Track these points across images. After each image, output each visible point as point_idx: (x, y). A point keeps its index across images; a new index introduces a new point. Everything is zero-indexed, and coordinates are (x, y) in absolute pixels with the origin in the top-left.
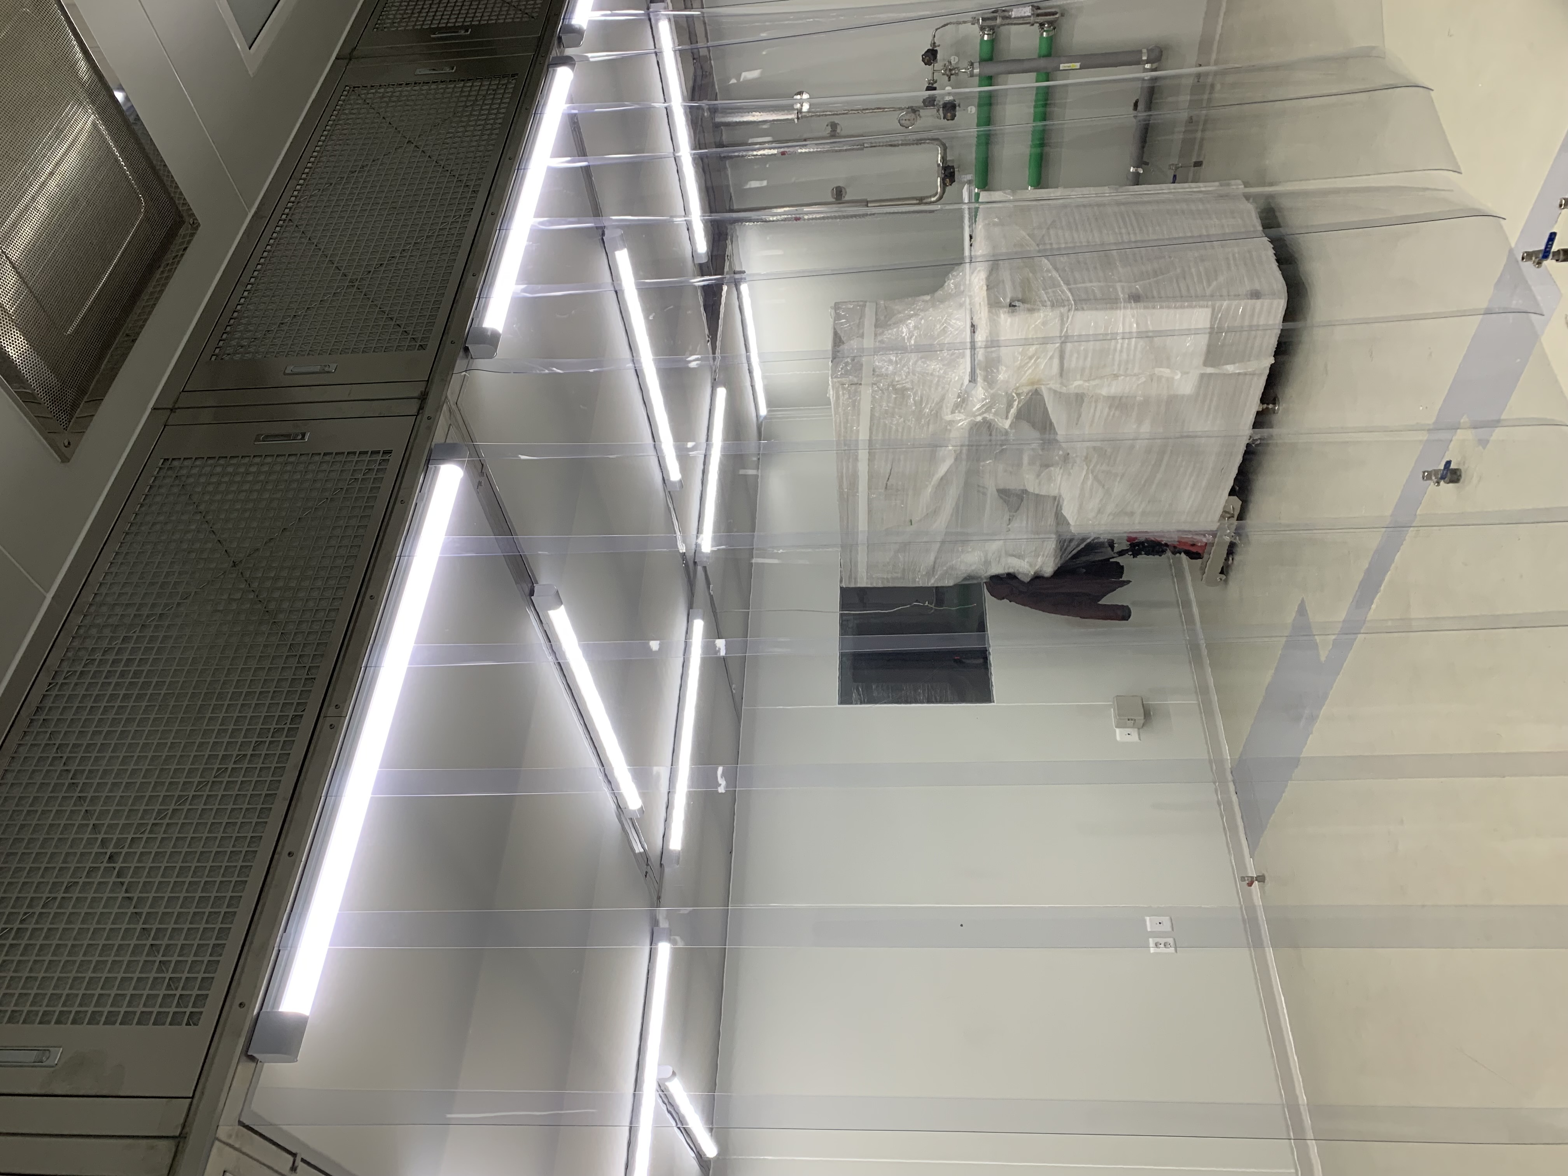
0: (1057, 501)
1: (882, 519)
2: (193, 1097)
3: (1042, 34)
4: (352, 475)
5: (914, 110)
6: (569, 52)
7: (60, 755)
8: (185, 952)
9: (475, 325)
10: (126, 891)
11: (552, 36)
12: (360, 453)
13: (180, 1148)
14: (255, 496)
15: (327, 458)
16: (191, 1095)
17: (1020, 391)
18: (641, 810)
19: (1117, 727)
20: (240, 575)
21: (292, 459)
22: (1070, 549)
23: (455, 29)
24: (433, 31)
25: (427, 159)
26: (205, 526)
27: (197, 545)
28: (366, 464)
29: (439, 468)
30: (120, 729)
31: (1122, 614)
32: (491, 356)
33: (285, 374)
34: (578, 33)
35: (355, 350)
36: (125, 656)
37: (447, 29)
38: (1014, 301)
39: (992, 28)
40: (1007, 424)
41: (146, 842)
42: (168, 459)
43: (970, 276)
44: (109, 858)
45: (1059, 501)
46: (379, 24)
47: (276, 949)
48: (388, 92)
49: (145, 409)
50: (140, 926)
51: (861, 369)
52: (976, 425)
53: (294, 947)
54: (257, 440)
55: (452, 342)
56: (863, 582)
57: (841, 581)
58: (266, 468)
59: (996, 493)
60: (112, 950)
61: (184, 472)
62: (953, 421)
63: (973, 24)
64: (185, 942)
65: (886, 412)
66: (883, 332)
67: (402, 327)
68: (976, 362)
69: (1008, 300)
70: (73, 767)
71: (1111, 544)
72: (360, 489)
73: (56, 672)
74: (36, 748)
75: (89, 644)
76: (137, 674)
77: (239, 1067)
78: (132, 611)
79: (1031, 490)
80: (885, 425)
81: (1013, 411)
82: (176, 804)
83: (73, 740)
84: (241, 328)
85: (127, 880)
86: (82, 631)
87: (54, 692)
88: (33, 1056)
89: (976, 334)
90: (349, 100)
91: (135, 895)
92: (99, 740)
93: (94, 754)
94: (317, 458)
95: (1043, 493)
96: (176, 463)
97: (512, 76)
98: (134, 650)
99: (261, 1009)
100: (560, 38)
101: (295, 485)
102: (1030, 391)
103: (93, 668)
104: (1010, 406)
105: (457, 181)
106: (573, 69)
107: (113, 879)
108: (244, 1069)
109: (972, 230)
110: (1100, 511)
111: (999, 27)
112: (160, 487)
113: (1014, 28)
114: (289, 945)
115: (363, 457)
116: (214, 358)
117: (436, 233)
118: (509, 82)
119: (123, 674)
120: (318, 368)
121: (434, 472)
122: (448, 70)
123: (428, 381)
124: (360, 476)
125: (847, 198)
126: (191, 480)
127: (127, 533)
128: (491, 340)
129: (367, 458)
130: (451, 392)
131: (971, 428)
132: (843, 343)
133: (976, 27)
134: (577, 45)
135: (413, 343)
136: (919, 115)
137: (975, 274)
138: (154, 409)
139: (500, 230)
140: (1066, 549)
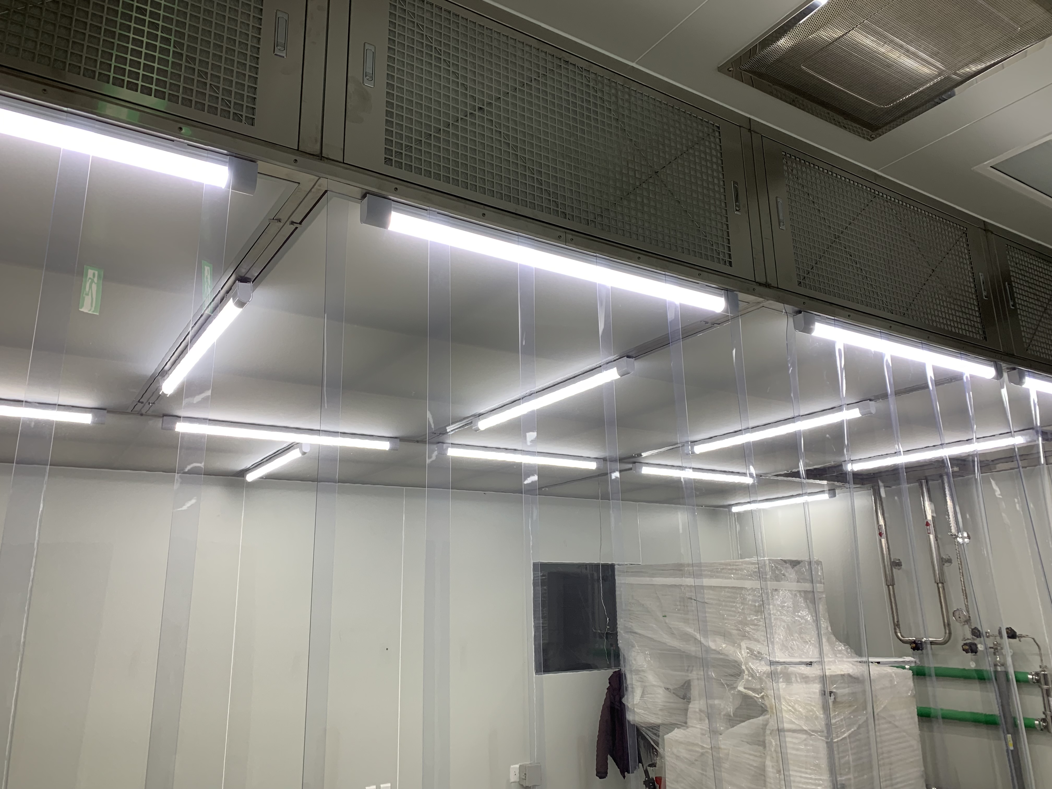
0: (684, 724)
1: (666, 595)
2: (344, 163)
3: (1037, 720)
4: (715, 242)
5: (968, 621)
6: (1005, 375)
7: (540, 76)
8: (426, 154)
9: (816, 318)
10: (461, 119)
11: (1015, 363)
12: (729, 247)
13: (315, 157)
14: (699, 183)
15: (725, 227)
16: (345, 162)
17: (766, 698)
18: (477, 430)
19: (520, 766)
20: (650, 176)
21: (723, 205)
22: (649, 733)
23: (1013, 299)
24: (1010, 284)
25: (923, 282)
26: (679, 154)
27: (667, 149)
28: (723, 251)
29: (722, 297)
30: (556, 109)
31: (602, 773)
32: (796, 328)
33: (777, 197)
34: (1020, 381)
35: (795, 241)
36: (599, 110)
37: (1012, 293)
38: (834, 695)
39: (1038, 681)
40: (741, 688)
41: (490, 128)
42: (719, 129)
43: (848, 662)
44: (481, 108)
45: (684, 726)
46: (1011, 248)
47: (428, 208)
48: (965, 255)
49: (750, 114)
50: (442, 128)
51: (777, 581)
52: (739, 665)
53: (430, 219)
54: (735, 183)
55: (804, 303)
56: (620, 580)
57: (619, 565)
58: (717, 189)
59: (688, 678)
60: (428, 112)
61: (712, 139)
62: (741, 649)
63: (1040, 667)
64: (432, 154)
65: (745, 599)
66: (802, 596)
67: (812, 270)
68: (787, 666)
69: (834, 691)
70: (533, 84)
71: (653, 765)
72: (706, 248)
73: (589, 71)
74: (544, 62)
75: (606, 89)
76: (589, 117)
77: (359, 188)
78: (626, 113)
79: (690, 706)
80: (736, 598)
81: (750, 693)
82: (513, 145)
83: (549, 82)
84: (804, 169)
85: (468, 118)
86: (613, 84)
87: (577, 71)
88: (369, 71)
89: (805, 666)
90: (958, 230)
91: (460, 124)
92: (549, 98)
93: (541, 95)
94: (725, 219)
95: (689, 714)
96: (717, 134)
97: (985, 337)
98: (603, 115)
99: (394, 201)
100: (1014, 369)
101: (707, 207)
102: (766, 706)
103: (592, 92)
104: (754, 690)
105: (910, 303)
106: (993, 378)
107: (469, 111)
108: (357, 192)
109: (885, 664)
110: (678, 757)
111: (1040, 687)
112: (702, 125)
113: (1040, 699)
114: (430, 216)
115: (726, 249)
116: (784, 153)
117: (874, 290)
118: (980, 335)
119: (588, 110)
120: (781, 218)
121: (720, 294)
122: (984, 294)
123: (778, 288)
124: (714, 247)
125: (894, 570)
126: (707, 143)
127: (673, 107)
128: (807, 329)
129: (726, 251)
130: (771, 303)
131: (736, 661)
132: (793, 568)
133: (1038, 670)
134: (1011, 380)
135: (802, 278)
136: (964, 625)
137: (851, 665)
138: (750, 119)
139: (880, 332)
140: (649, 730)
